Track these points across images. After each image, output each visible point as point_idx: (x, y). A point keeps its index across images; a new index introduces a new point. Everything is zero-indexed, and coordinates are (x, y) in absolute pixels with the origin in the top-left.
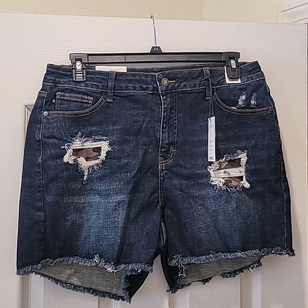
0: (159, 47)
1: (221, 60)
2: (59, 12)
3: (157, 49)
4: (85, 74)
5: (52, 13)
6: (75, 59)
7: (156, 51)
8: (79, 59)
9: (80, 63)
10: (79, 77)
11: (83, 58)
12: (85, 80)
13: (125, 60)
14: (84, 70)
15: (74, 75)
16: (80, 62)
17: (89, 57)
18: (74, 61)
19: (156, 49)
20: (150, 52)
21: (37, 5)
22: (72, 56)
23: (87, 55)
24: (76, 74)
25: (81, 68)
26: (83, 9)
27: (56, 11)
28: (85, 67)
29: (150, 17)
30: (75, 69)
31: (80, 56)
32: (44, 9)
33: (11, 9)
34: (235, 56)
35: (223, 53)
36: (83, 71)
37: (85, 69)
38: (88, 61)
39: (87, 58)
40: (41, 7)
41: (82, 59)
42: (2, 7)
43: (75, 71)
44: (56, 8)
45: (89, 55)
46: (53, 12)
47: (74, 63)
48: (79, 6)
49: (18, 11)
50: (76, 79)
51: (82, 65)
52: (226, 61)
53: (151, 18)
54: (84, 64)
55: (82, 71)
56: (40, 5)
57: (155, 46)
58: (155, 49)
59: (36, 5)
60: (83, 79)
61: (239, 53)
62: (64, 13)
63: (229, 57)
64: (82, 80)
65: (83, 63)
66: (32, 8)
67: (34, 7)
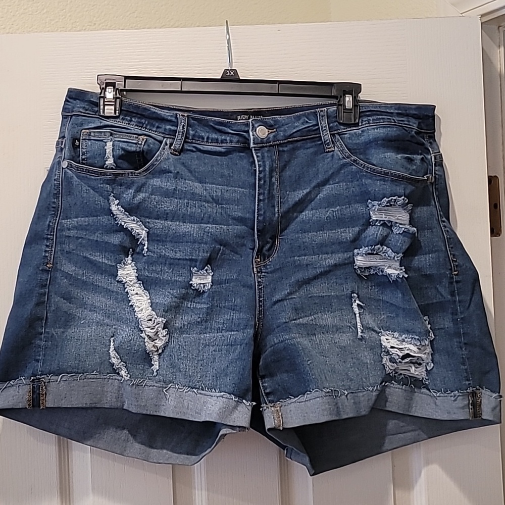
0: (236, 70)
1: (330, 95)
2: (100, 24)
3: (232, 73)
4: (118, 106)
5: (88, 27)
6: (106, 83)
7: (230, 77)
8: (112, 83)
9: (112, 90)
10: (109, 110)
11: (117, 83)
12: (117, 114)
13: (181, 89)
14: (118, 101)
15: (102, 107)
16: (112, 87)
17: (127, 80)
18: (104, 86)
19: (230, 73)
20: (220, 78)
22: (101, 79)
23: (123, 77)
24: (104, 105)
25: (112, 97)
26: (136, 17)
27: (95, 24)
28: (120, 95)
30: (104, 97)
31: (113, 79)
32: (75, 22)
33: (26, 26)
34: (354, 89)
35: (335, 84)
36: (115, 102)
37: (118, 98)
38: (125, 87)
39: (123, 83)
40: (70, 20)
41: (115, 83)
42: (12, 24)
43: (104, 101)
44: (95, 19)
45: (126, 78)
46: (91, 26)
47: (103, 88)
48: (130, 14)
49: (36, 29)
50: (104, 112)
51: (114, 93)
52: (338, 97)
54: (117, 91)
55: (113, 102)
56: (70, 16)
57: (230, 69)
59: (64, 17)
60: (115, 113)
61: (360, 85)
62: (106, 26)
63: (344, 91)
64: (113, 115)
65: (117, 89)
66: (57, 22)
67: (61, 20)
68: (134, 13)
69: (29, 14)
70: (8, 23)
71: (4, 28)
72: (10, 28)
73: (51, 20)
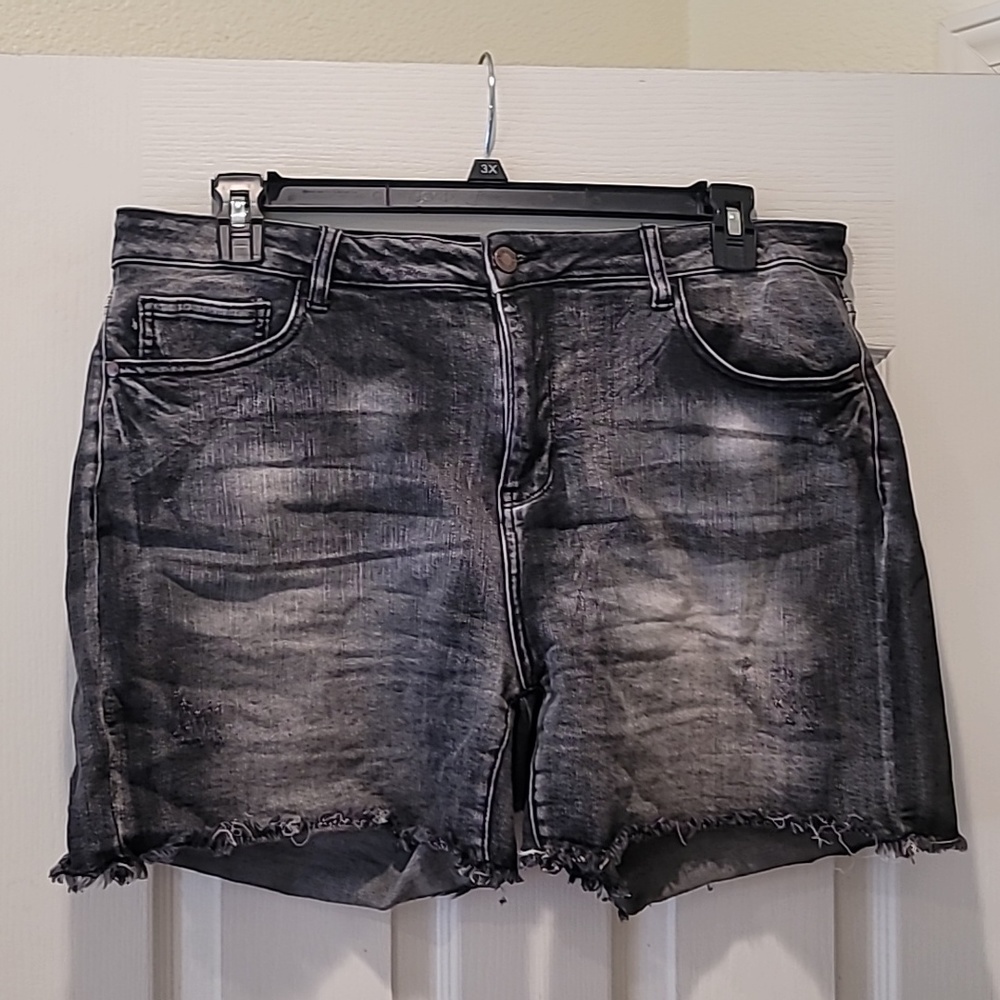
0: (498, 161)
3: (493, 169)
7: (487, 176)
13: (388, 203)
19: (489, 169)
20: (466, 179)
21: (167, 21)
26: (311, 28)
27: (227, 38)
29: (478, 60)
40: (178, 27)
42: (59, 30)
46: (219, 41)
53: (481, 62)
56: (177, 18)
57: (488, 158)
58: (486, 168)
59: (164, 19)
66: (151, 29)
67: (158, 26)
68: (306, 18)
69: (95, 10)
70: (50, 27)
71: (42, 37)
72: (53, 38)
73: (139, 25)
